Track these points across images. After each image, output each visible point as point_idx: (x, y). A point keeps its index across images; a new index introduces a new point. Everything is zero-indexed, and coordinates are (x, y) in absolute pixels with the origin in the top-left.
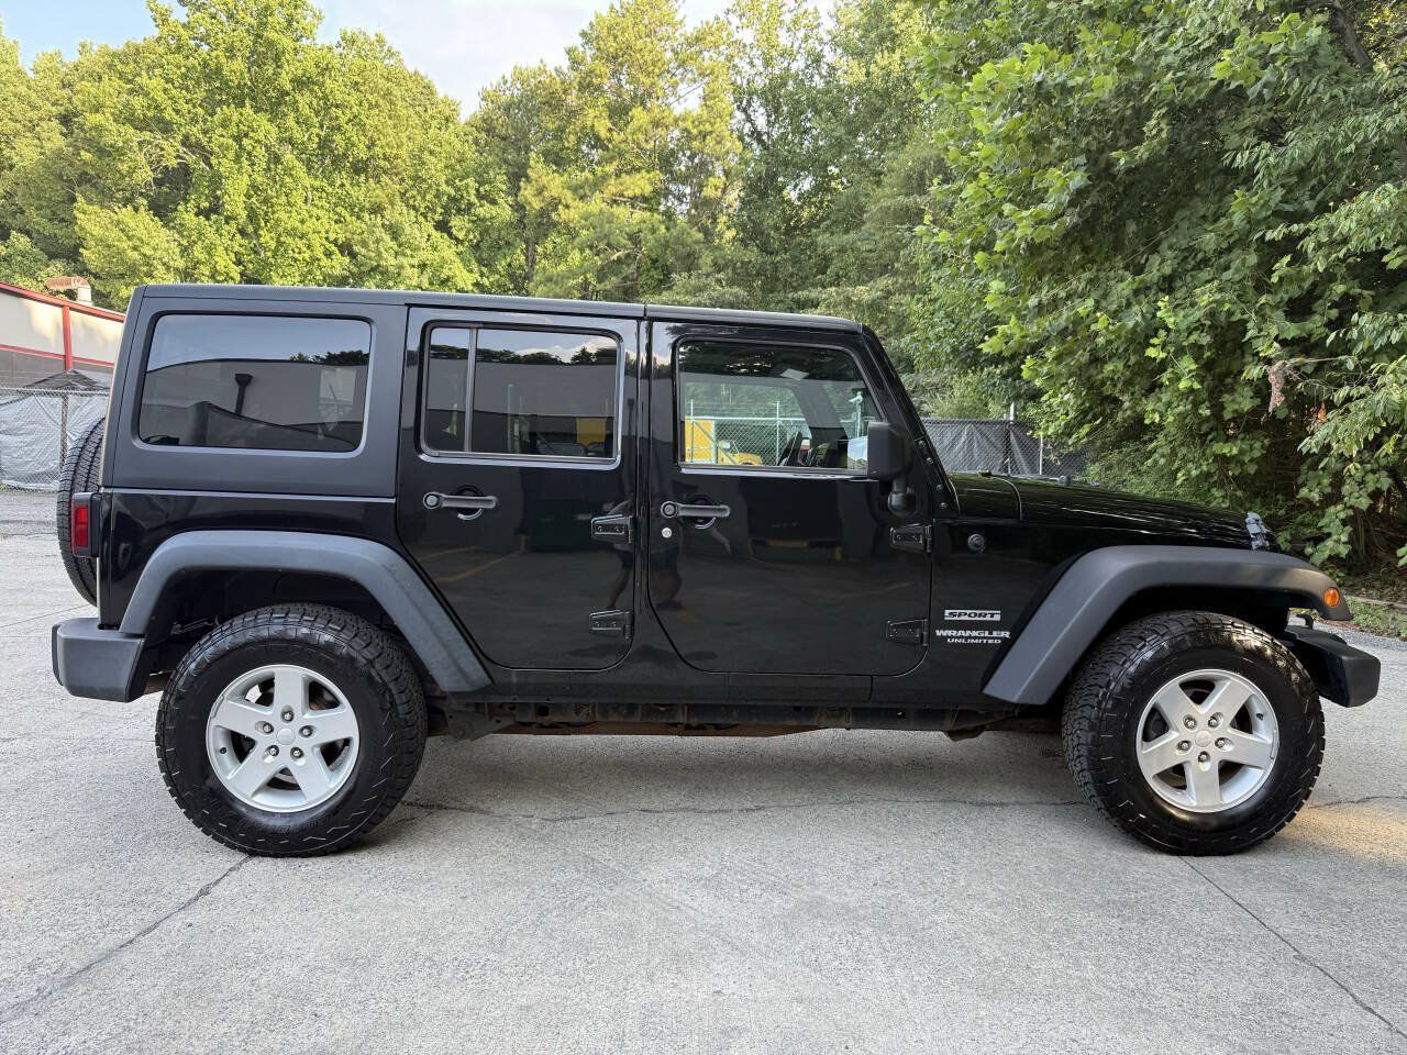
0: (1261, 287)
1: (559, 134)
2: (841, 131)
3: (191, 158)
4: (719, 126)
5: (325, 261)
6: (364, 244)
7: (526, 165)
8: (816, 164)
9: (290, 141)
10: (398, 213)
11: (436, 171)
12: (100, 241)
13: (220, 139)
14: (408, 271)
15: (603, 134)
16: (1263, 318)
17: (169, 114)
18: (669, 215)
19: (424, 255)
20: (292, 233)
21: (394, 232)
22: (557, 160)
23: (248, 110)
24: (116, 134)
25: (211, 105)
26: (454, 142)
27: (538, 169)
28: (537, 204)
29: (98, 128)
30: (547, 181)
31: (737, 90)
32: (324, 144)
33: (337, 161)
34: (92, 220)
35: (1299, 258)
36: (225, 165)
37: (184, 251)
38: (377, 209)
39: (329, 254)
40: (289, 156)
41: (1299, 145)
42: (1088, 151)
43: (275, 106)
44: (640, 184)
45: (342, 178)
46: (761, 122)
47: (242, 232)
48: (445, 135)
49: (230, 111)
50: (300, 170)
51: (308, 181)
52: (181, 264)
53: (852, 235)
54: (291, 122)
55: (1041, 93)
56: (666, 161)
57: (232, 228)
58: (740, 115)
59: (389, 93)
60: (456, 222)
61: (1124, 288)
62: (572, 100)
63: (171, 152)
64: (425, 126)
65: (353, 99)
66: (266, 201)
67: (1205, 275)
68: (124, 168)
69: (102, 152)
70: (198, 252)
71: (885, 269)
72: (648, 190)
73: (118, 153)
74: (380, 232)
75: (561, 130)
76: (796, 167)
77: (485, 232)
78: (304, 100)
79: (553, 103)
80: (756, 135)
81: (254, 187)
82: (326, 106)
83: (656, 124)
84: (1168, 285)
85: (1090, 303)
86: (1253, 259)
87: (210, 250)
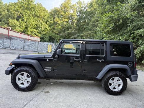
0: (130, 36)
1: (58, 14)
2: (87, 16)
3: (21, 15)
4: (75, 15)
5: (34, 26)
6: (38, 24)
7: (55, 17)
8: (84, 19)
9: (31, 13)
10: (42, 22)
11: (46, 17)
12: (11, 23)
13: (24, 13)
14: (42, 27)
15: (63, 15)
16: (130, 39)
17: (19, 10)
18: (69, 23)
19: (44, 26)
20: (31, 23)
21: (41, 23)
22: (58, 17)
23: (27, 10)
24: (13, 12)
25: (23, 9)
26: (48, 15)
27: (56, 18)
28: (56, 21)
29: (12, 11)
30: (57, 19)
31: (77, 11)
32: (34, 14)
33: (36, 16)
34: (10, 21)
35: (134, 34)
36: (24, 16)
37: (20, 24)
38: (39, 21)
39: (34, 25)
40: (31, 15)
41: (134, 24)
42: (114, 23)
43: (30, 10)
44: (66, 20)
45: (36, 17)
46: (79, 14)
47: (26, 22)
48: (47, 14)
49: (25, 10)
50: (32, 17)
51: (33, 18)
52: (19, 25)
53: (88, 26)
54: (31, 12)
55: (110, 17)
56: (69, 18)
57: (25, 22)
58: (77, 13)
59: (41, 9)
60: (47, 23)
61: (117, 35)
62: (60, 11)
63: (19, 14)
64: (45, 13)
65: (37, 10)
66: (28, 19)
67: (125, 35)
68: (14, 15)
69: (11, 14)
70: (21, 24)
71: (91, 30)
72: (67, 20)
73: (13, 14)
74: (40, 23)
75: (59, 14)
76: (82, 19)
77: (50, 24)
78: (32, 9)
79: (58, 11)
80: (78, 15)
81: (27, 18)
82: (35, 10)
83: (68, 14)
84: (121, 35)
85: (113, 37)
86: (129, 34)
87: (22, 24)
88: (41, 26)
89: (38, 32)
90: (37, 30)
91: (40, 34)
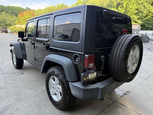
6: (140, 8)
19: (148, 9)
21: (144, 6)
38: (142, 4)
39: (135, 11)
88: (143, 10)
89: (138, 19)
90: (138, 16)
91: (141, 20)
